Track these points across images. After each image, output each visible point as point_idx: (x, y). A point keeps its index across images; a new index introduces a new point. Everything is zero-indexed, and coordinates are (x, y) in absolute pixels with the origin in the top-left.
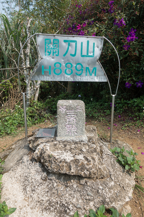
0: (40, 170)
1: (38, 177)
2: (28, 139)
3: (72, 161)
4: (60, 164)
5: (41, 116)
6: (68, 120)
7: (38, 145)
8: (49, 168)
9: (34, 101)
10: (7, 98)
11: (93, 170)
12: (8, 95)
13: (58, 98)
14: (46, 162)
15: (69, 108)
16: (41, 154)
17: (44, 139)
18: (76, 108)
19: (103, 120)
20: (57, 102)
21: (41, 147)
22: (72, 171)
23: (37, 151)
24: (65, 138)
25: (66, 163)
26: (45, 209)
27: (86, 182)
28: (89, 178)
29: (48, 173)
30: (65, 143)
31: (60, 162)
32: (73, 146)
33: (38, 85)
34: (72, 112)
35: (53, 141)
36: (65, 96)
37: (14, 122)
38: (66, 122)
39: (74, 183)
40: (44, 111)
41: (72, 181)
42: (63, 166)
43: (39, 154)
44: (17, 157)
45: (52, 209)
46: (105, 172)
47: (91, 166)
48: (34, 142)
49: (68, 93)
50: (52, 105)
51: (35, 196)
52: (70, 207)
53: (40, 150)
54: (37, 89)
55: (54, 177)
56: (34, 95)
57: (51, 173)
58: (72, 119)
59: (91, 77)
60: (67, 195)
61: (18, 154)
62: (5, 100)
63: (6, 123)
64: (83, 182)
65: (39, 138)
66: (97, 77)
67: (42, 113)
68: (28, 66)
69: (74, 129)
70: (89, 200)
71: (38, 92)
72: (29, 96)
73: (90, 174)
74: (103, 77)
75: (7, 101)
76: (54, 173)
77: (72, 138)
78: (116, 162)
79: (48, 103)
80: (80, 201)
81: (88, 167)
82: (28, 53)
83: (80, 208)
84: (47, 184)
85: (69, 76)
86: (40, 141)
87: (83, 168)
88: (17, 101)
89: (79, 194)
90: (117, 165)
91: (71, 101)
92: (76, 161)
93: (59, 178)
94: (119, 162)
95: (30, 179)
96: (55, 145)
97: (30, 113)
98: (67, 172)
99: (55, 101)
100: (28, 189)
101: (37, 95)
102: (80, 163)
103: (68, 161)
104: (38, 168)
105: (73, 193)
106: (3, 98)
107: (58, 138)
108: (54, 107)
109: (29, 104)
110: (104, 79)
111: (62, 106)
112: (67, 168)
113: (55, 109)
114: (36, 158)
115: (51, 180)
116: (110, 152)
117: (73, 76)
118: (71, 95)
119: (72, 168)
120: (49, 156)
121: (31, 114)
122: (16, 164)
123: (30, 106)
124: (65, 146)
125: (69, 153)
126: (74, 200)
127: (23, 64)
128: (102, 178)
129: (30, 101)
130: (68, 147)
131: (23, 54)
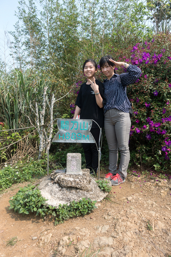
0: (58, 187)
1: (57, 190)
2: (51, 174)
3: (73, 181)
4: (68, 182)
5: (51, 168)
6: (72, 163)
7: (57, 176)
8: (63, 184)
9: (45, 154)
10: (15, 151)
11: (83, 185)
12: (16, 148)
13: (67, 151)
14: (61, 182)
15: (73, 157)
16: (59, 179)
17: (60, 173)
18: (76, 157)
19: (103, 169)
20: (66, 154)
21: (58, 176)
22: (73, 184)
23: (56, 179)
24: (70, 173)
25: (70, 181)
26: (61, 200)
27: (79, 191)
28: (81, 189)
29: (62, 188)
30: (70, 175)
31: (68, 181)
32: (74, 176)
33: (49, 139)
34: (74, 159)
35: (64, 174)
36: (74, 149)
37: (29, 171)
38: (71, 164)
39: (74, 191)
40: (54, 163)
41: (73, 190)
42: (69, 183)
43: (57, 180)
44: (45, 184)
45: (64, 200)
46: (89, 188)
47: (82, 183)
48: (54, 175)
49: (77, 147)
50: (62, 158)
51: (56, 196)
52: (72, 199)
53: (58, 178)
54: (48, 143)
55: (64, 189)
56: (46, 148)
57: (63, 187)
58: (74, 163)
59: (86, 140)
60: (70, 195)
61: (45, 182)
62: (13, 153)
63: (24, 172)
64: (78, 191)
65: (57, 173)
66: (89, 140)
67: (52, 165)
68: (43, 124)
69: (75, 168)
70: (80, 197)
71: (49, 145)
72: (41, 150)
73: (81, 187)
74: (93, 140)
75: (15, 154)
76: (65, 187)
77: (74, 173)
78: (97, 187)
79: (58, 156)
80: (76, 197)
81: (80, 184)
82: (43, 114)
83: (76, 200)
84: (61, 192)
85: (74, 140)
86: (58, 174)
87: (78, 184)
88: (25, 154)
89: (76, 195)
90: (98, 188)
91: (74, 154)
92: (75, 181)
93: (67, 189)
94: (99, 187)
95: (53, 190)
96: (65, 175)
97: (42, 164)
98: (71, 185)
99: (64, 154)
100: (53, 194)
101: (48, 148)
102: (77, 182)
103: (71, 181)
104: (57, 186)
105: (73, 195)
106: (11, 151)
107: (67, 173)
108: (63, 159)
109: (41, 156)
110: (94, 141)
111: (69, 156)
112: (71, 184)
113: (64, 162)
114: (56, 182)
115: (63, 190)
116: (95, 182)
117: (76, 139)
118: (81, 148)
119: (73, 183)
120: (63, 179)
121: (43, 166)
122: (45, 186)
123: (42, 158)
124: (70, 176)
125: (72, 178)
126: (73, 197)
127: (38, 121)
128: (88, 191)
129: (42, 154)
130: (72, 176)
131: (38, 112)
